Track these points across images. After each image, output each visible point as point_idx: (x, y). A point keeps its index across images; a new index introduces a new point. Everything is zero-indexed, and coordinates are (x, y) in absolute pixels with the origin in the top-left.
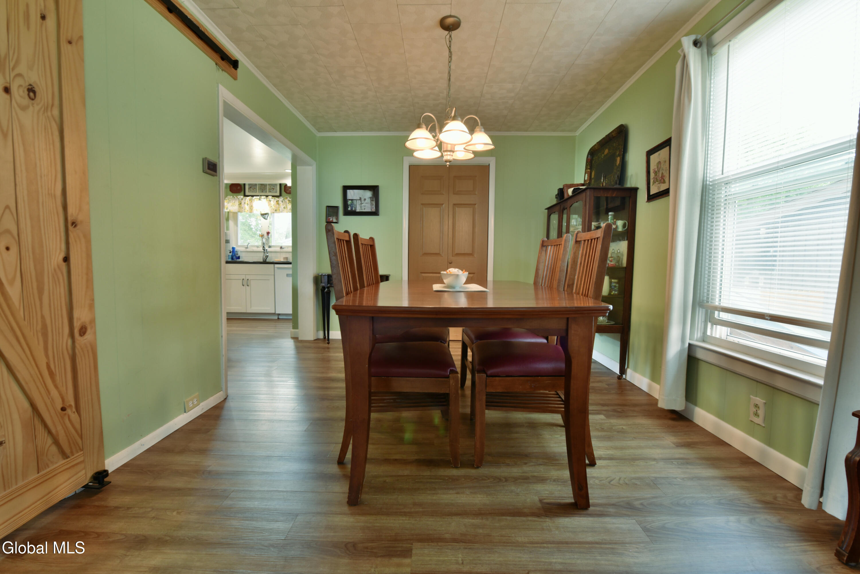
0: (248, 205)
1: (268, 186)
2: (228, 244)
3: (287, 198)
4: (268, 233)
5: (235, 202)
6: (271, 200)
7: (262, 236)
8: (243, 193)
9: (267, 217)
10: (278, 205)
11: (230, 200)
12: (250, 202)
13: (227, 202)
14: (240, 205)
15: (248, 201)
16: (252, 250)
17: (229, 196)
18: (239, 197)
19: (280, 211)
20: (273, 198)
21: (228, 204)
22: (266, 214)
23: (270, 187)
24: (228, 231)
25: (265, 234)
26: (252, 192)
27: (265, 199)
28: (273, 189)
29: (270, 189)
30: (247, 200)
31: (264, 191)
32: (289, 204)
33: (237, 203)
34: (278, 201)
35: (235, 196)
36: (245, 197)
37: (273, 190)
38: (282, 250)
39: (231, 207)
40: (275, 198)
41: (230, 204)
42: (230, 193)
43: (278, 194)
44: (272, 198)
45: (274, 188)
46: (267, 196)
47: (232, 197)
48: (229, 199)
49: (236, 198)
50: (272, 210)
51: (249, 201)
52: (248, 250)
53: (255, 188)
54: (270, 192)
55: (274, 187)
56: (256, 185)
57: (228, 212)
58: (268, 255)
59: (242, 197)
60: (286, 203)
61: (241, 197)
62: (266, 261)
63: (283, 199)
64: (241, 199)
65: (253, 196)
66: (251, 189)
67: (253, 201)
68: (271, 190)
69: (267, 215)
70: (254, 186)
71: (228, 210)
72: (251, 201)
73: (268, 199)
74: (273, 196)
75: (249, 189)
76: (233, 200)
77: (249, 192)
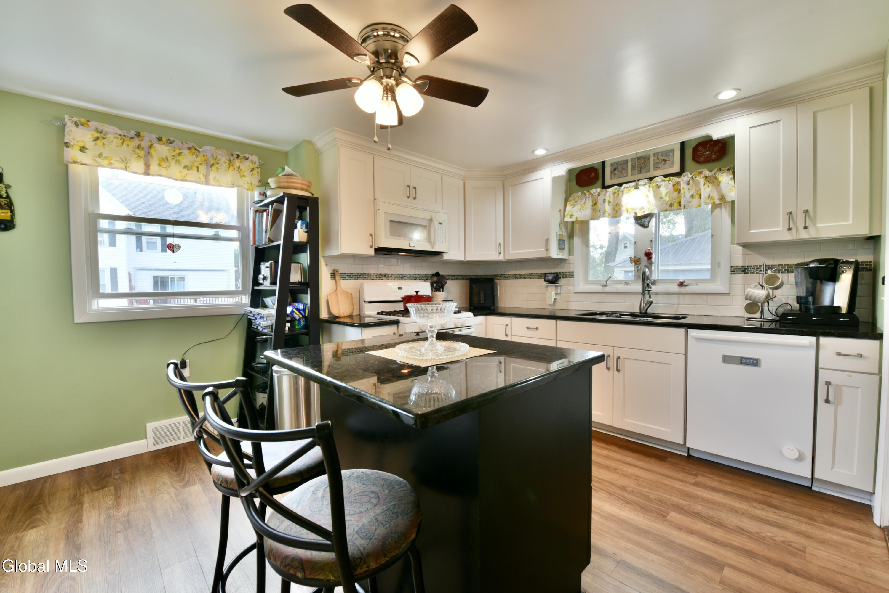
0: (610, 204)
1: (652, 159)
2: (572, 279)
3: (701, 173)
4: (648, 255)
5: (585, 202)
6: (659, 184)
7: (636, 261)
8: (600, 182)
9: (649, 222)
10: (676, 194)
11: (576, 200)
12: (614, 198)
13: (571, 205)
14: (595, 207)
15: (610, 197)
16: (615, 291)
17: (575, 194)
18: (593, 191)
19: (682, 204)
20: (667, 179)
21: (573, 207)
22: (646, 216)
23: (658, 158)
24: (571, 257)
25: (644, 259)
26: (619, 178)
27: (647, 186)
28: (665, 161)
29: (657, 163)
30: (608, 194)
31: (643, 171)
32: (706, 186)
33: (589, 203)
34: (678, 183)
35: (585, 192)
36: (604, 190)
37: (664, 164)
38: (683, 290)
39: (579, 212)
40: (671, 178)
41: (578, 207)
42: (577, 187)
43: (676, 168)
44: (663, 181)
45: (666, 158)
46: (651, 179)
47: (580, 193)
48: (574, 200)
49: (587, 194)
50: (662, 204)
51: (611, 195)
52: (607, 289)
53: (623, 169)
54: (656, 167)
55: (667, 156)
56: (626, 162)
57: (573, 223)
58: (651, 300)
59: (599, 190)
60: (697, 184)
61: (596, 191)
62: (646, 313)
63: (690, 176)
64: (597, 194)
65: (620, 185)
66: (616, 172)
67: (620, 194)
68: (659, 166)
69: (648, 218)
70: (621, 165)
71: (574, 219)
72: (616, 195)
73: (654, 184)
74: (665, 176)
75: (611, 172)
76: (582, 199)
77: (611, 179)
